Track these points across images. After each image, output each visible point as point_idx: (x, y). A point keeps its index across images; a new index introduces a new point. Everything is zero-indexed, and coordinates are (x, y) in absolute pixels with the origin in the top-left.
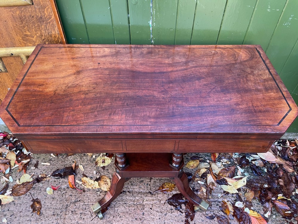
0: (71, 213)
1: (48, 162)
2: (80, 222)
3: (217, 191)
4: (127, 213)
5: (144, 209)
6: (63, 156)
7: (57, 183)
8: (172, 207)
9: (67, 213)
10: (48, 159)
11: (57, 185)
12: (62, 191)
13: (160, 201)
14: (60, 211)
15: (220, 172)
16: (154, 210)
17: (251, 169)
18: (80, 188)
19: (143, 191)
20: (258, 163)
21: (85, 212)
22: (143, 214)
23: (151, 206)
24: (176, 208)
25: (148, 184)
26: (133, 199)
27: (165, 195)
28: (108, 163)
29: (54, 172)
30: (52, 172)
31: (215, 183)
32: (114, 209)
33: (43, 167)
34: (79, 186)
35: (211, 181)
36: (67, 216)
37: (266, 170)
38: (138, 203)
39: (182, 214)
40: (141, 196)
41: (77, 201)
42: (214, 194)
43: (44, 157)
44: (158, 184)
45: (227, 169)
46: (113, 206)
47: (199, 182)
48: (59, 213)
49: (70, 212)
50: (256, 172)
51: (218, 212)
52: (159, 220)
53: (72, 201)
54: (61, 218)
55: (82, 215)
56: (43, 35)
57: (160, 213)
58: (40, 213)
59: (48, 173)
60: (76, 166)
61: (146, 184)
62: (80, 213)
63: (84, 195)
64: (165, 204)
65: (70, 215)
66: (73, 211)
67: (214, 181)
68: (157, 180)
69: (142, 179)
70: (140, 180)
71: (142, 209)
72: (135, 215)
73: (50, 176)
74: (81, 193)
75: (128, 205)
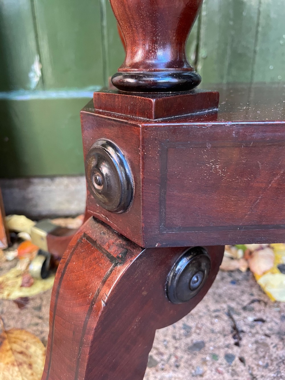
68: (267, 335)
69: (195, 338)
70: (189, 340)
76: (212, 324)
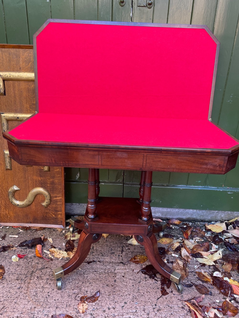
0: (36, 278)
1: (16, 235)
2: (45, 286)
3: (192, 263)
4: (97, 280)
5: (116, 277)
6: (32, 231)
7: (24, 252)
8: (147, 276)
9: (32, 279)
10: (16, 233)
11: (23, 254)
12: (28, 259)
13: (133, 270)
14: (25, 276)
15: (194, 247)
16: (126, 278)
17: (225, 246)
18: (48, 257)
19: (114, 261)
20: (232, 241)
21: (52, 278)
22: (115, 281)
23: (123, 274)
24: (151, 277)
25: (120, 255)
26: (104, 268)
27: (138, 265)
28: (78, 237)
29: (21, 243)
30: (19, 243)
31: (190, 256)
32: (84, 275)
33: (11, 239)
34: (46, 256)
35: (185, 255)
36: (32, 281)
38: (109, 272)
39: (157, 282)
40: (112, 265)
41: (44, 268)
42: (190, 266)
43: (12, 231)
44: (130, 256)
45: (201, 245)
46: (82, 273)
47: (173, 255)
48: (24, 278)
50: (231, 248)
51: (196, 282)
52: (133, 287)
53: (38, 268)
54: (25, 283)
55: (48, 281)
57: (133, 281)
58: (3, 278)
59: (15, 244)
60: (44, 239)
61: (118, 255)
62: (46, 278)
63: (52, 263)
64: (138, 273)
65: (35, 280)
66: (38, 277)
67: (188, 255)
68: (129, 252)
69: (113, 251)
70: (111, 252)
71: (113, 277)
72: (106, 282)
73: (17, 246)
74: (49, 261)
75: (98, 273)
76: (118, 249)
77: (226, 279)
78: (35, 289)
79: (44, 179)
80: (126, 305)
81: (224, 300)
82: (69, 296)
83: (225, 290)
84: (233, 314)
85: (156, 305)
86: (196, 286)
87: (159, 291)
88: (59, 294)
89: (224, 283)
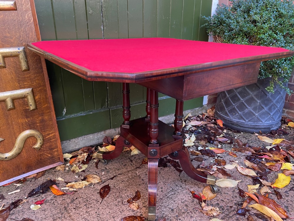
1: (16, 190)
2: (89, 211)
4: (129, 186)
5: (141, 177)
7: (40, 199)
8: (161, 167)
9: (69, 212)
10: (13, 189)
12: (50, 202)
14: (60, 214)
17: (193, 133)
18: (70, 191)
19: (131, 169)
20: (194, 129)
21: (89, 202)
22: (143, 180)
24: (164, 167)
25: (132, 164)
26: (127, 176)
28: (85, 167)
29: (29, 194)
30: (27, 195)
32: (116, 188)
33: (12, 196)
34: (67, 191)
36: (71, 214)
37: (200, 130)
38: (133, 177)
39: (170, 167)
40: (131, 172)
41: (74, 200)
43: (7, 189)
44: (139, 161)
46: (113, 187)
48: (61, 216)
49: (72, 209)
50: (196, 133)
51: (193, 157)
53: (68, 202)
54: (66, 218)
55: (87, 206)
56: (22, 36)
59: (22, 197)
61: (130, 165)
62: (84, 205)
63: (79, 194)
65: (75, 211)
66: (75, 208)
68: (137, 160)
69: (124, 164)
71: (139, 178)
72: (137, 184)
73: (27, 198)
74: (74, 194)
75: (126, 181)
76: (126, 161)
77: (207, 148)
78: (81, 216)
79: (32, 119)
80: (163, 189)
81: (214, 160)
82: (116, 205)
83: (211, 155)
84: (224, 163)
85: (181, 180)
86: (194, 159)
87: (176, 171)
88: (107, 209)
89: (208, 151)
